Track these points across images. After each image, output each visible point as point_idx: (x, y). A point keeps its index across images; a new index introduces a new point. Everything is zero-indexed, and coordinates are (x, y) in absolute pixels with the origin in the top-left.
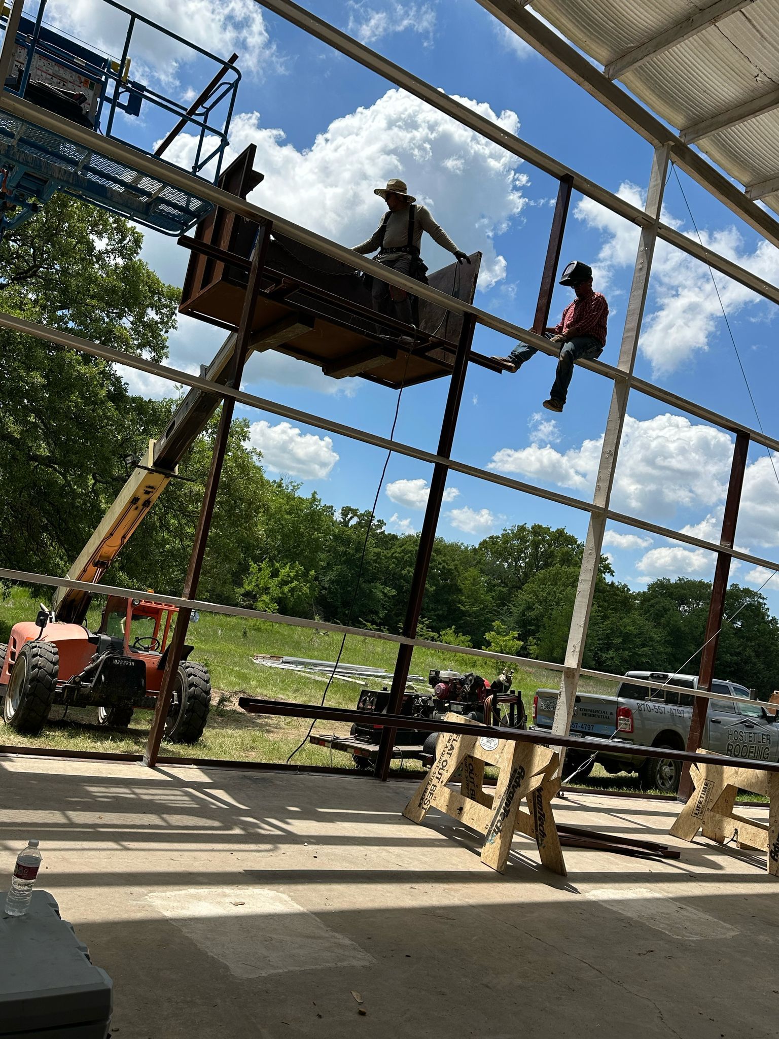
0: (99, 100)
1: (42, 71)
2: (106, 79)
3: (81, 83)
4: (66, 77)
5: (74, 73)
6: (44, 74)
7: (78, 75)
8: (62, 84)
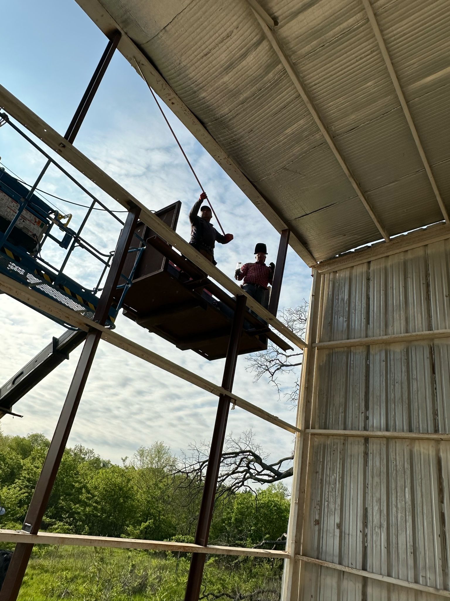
0: (44, 235)
1: (11, 209)
2: (53, 224)
3: (36, 222)
4: (26, 217)
5: (32, 215)
6: (12, 212)
7: (35, 217)
8: (22, 220)
